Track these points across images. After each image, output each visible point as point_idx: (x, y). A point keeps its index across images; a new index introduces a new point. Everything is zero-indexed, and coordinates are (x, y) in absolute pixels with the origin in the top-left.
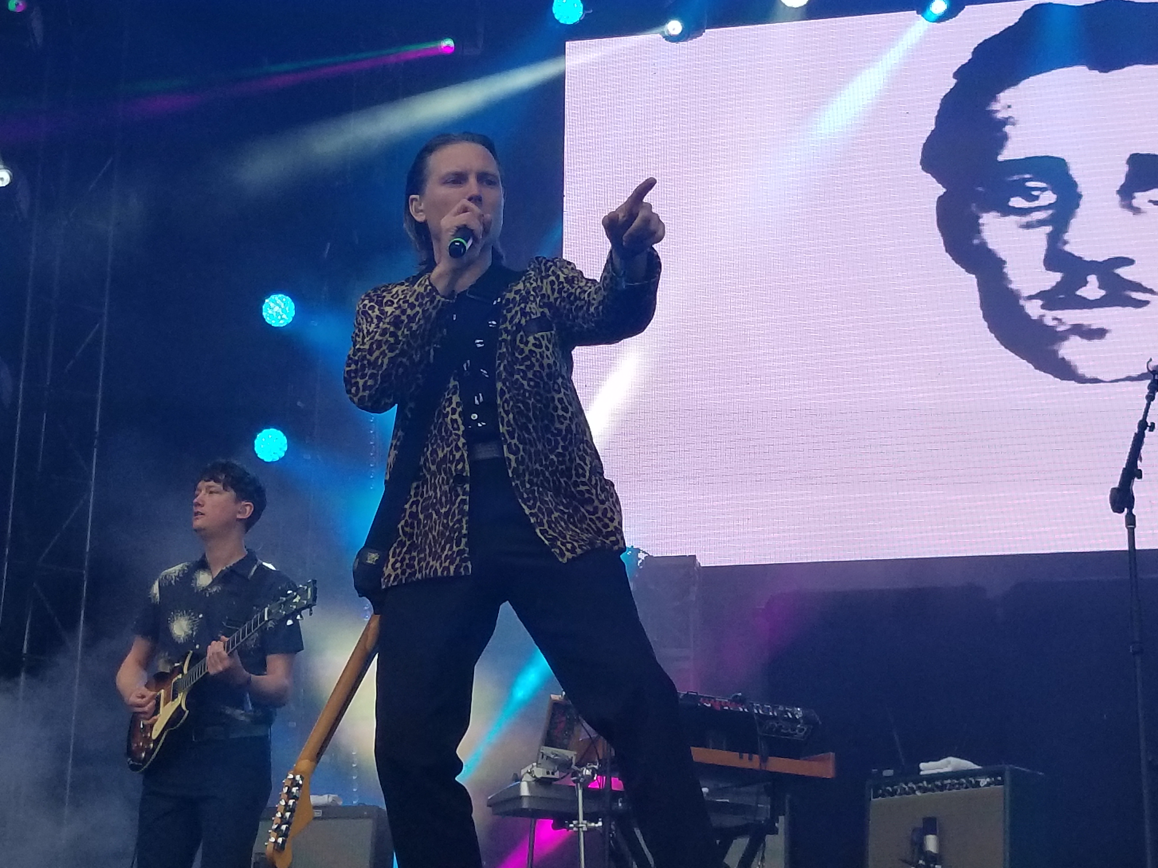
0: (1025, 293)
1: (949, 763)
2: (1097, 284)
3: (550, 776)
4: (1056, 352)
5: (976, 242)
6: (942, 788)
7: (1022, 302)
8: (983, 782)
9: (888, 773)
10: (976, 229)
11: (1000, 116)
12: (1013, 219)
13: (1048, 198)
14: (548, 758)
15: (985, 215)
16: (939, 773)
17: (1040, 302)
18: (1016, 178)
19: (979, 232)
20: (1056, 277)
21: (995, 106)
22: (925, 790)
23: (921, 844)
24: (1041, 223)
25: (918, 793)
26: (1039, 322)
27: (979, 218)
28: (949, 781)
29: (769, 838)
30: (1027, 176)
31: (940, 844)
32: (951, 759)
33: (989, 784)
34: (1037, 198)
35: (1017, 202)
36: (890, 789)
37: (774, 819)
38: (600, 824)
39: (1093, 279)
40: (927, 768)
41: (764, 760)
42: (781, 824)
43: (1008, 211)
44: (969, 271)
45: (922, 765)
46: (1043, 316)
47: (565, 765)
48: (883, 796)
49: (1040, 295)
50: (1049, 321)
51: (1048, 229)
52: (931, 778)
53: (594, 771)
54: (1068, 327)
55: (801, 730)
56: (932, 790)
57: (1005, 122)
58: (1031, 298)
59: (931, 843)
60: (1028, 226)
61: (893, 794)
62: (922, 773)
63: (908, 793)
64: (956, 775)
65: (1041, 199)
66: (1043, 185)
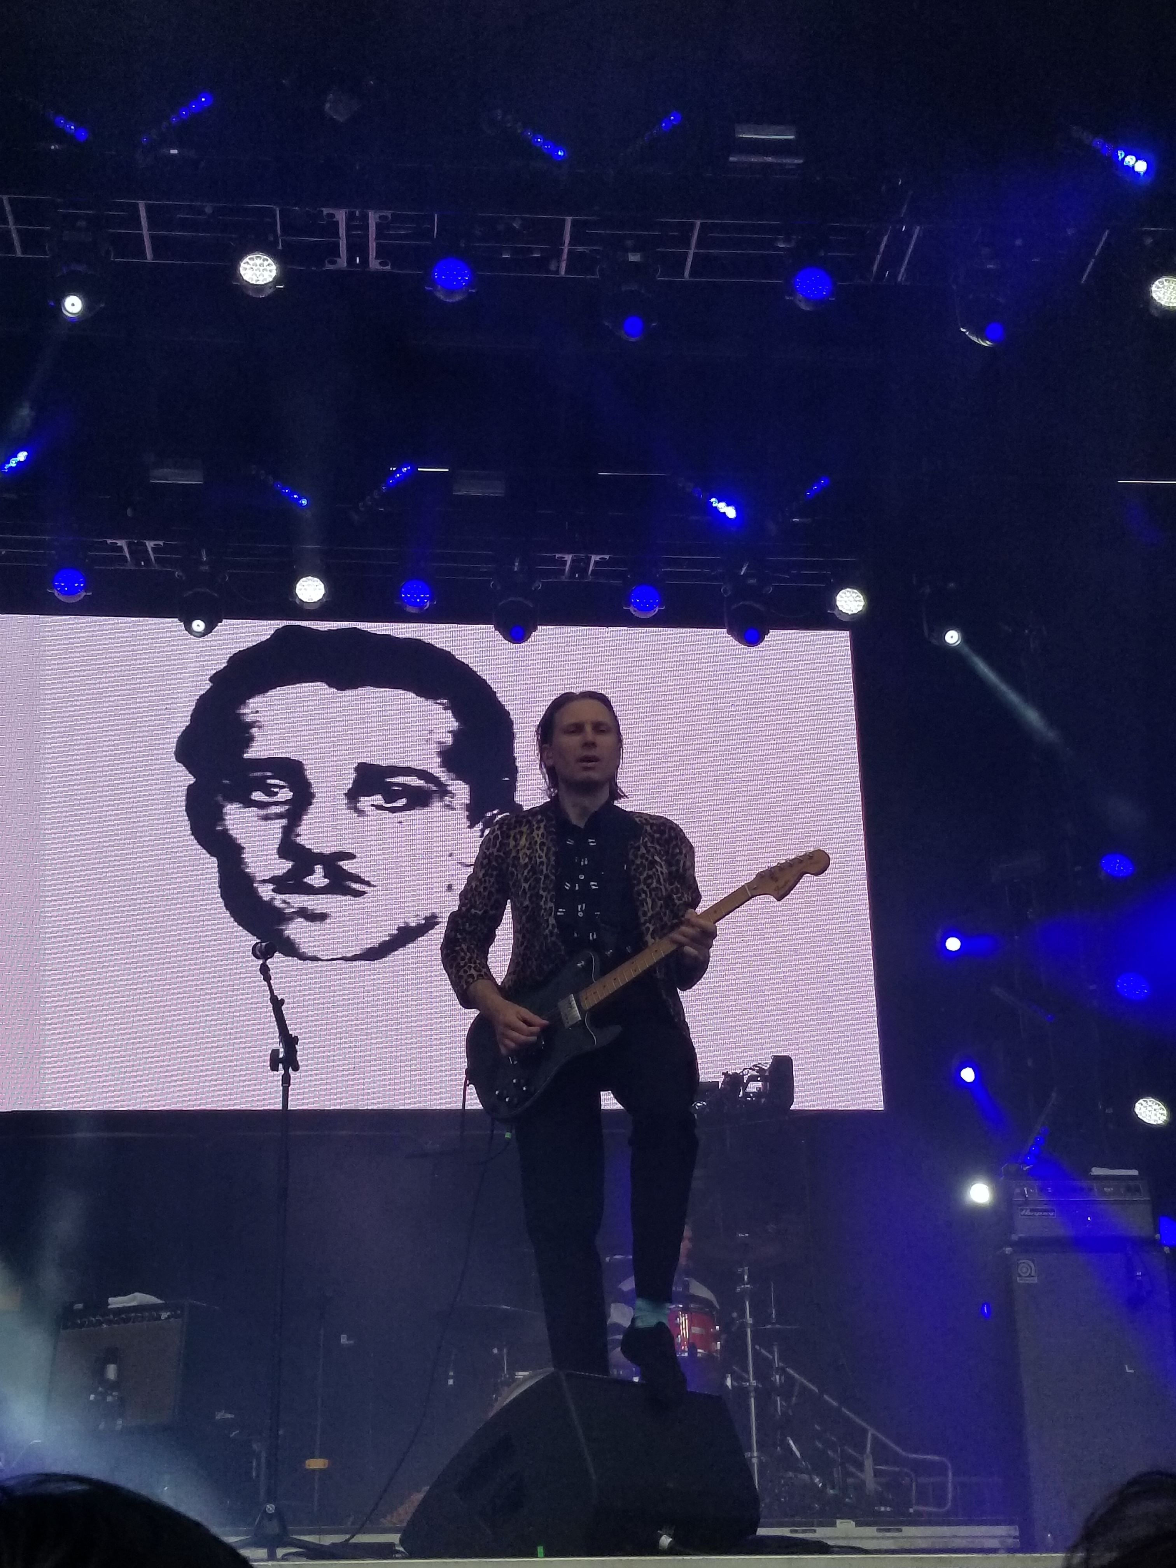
0: (260, 877)
1: (135, 1298)
2: (322, 873)
4: (282, 931)
6: (126, 1321)
7: (255, 885)
8: (165, 1315)
9: (79, 1306)
10: (220, 817)
11: (249, 719)
12: (253, 810)
13: (285, 794)
15: (229, 806)
16: (125, 1308)
18: (259, 774)
19: (223, 819)
20: (289, 865)
21: (244, 710)
23: (102, 1373)
24: (279, 816)
25: (105, 1326)
26: (269, 904)
27: (223, 807)
28: (134, 1315)
30: (269, 774)
31: (120, 1372)
32: (138, 1295)
33: (169, 1317)
34: (276, 793)
35: (258, 796)
36: (79, 1322)
39: (319, 869)
40: (116, 1302)
43: (249, 803)
44: (210, 854)
45: (111, 1300)
46: (274, 898)
48: (72, 1327)
49: (272, 880)
50: (278, 903)
51: (284, 822)
52: (117, 1312)
54: (292, 910)
56: (117, 1322)
57: (252, 725)
58: (264, 881)
59: (111, 1372)
60: (266, 818)
61: (81, 1326)
62: (109, 1307)
63: (95, 1326)
64: (140, 1309)
65: (279, 795)
66: (282, 783)
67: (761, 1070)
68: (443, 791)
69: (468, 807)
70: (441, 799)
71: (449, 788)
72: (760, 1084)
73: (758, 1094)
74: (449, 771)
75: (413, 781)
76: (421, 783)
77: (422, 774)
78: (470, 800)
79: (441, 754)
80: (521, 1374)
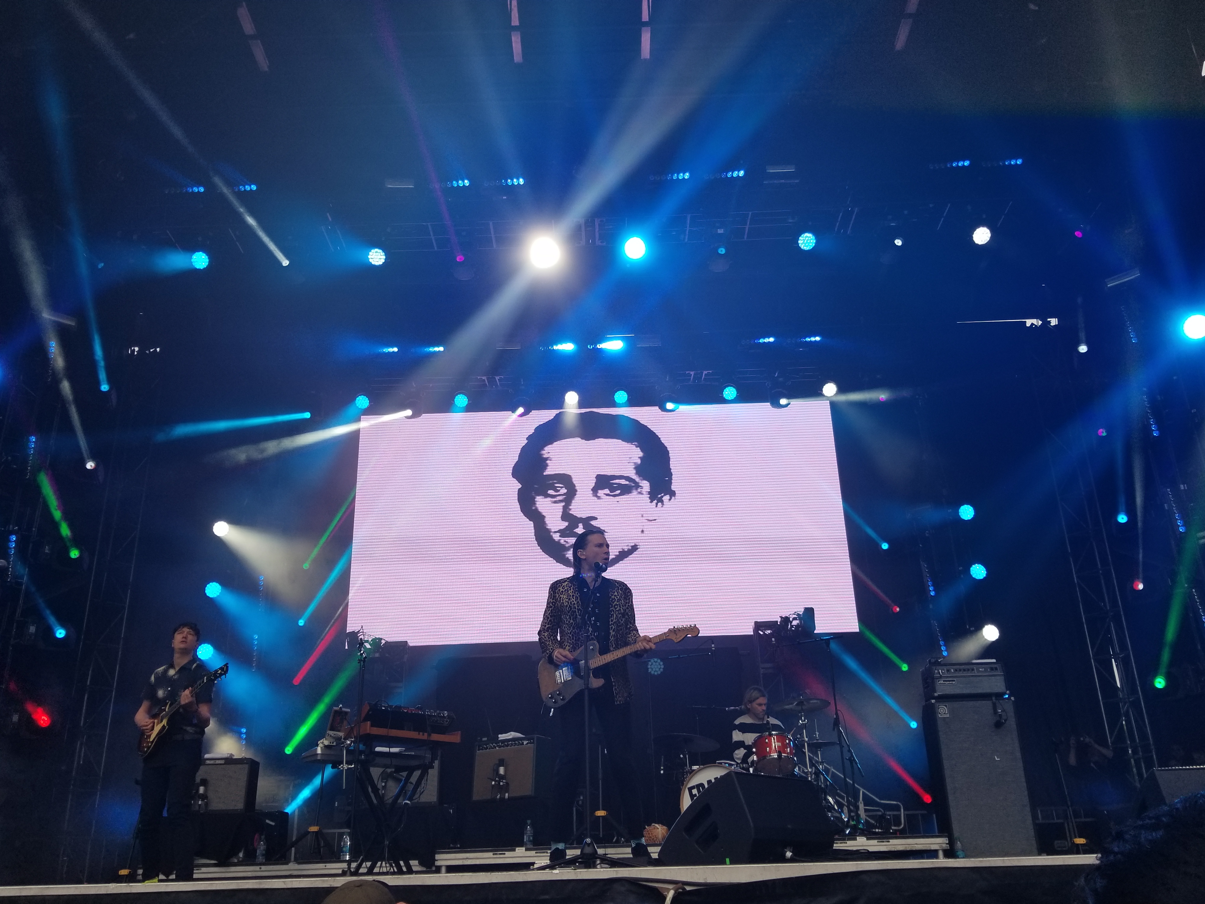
0: (553, 530)
1: (511, 734)
2: (582, 526)
3: (331, 744)
4: (564, 555)
5: (534, 508)
6: (507, 746)
7: (551, 534)
8: (525, 742)
10: (534, 503)
11: (545, 456)
12: (549, 499)
13: (564, 491)
14: (331, 736)
15: (538, 497)
16: (507, 739)
17: (558, 534)
18: (551, 482)
19: (535, 504)
20: (566, 524)
21: (543, 452)
22: (500, 747)
23: (497, 771)
24: (561, 501)
25: (497, 748)
26: (558, 542)
27: (535, 498)
28: (510, 742)
29: (430, 771)
30: (555, 481)
31: (505, 771)
32: (512, 733)
33: (527, 744)
34: (559, 491)
35: (551, 492)
36: (485, 746)
37: (433, 761)
38: (353, 766)
39: (581, 526)
40: (502, 737)
41: (429, 735)
42: (436, 764)
43: (547, 496)
44: (530, 520)
45: (500, 736)
46: (560, 540)
47: (338, 739)
48: (482, 750)
49: (559, 531)
50: (562, 542)
51: (563, 504)
52: (503, 741)
53: (352, 742)
54: (570, 545)
55: (447, 721)
56: (503, 747)
57: (547, 459)
58: (555, 532)
59: (502, 770)
60: (555, 502)
61: (487, 748)
62: (499, 739)
63: (493, 748)
64: (514, 740)
65: (561, 491)
66: (561, 485)
67: (798, 615)
68: (637, 486)
69: (649, 493)
70: (637, 489)
71: (640, 485)
72: (798, 622)
73: (797, 626)
74: (640, 476)
75: (623, 482)
76: (627, 483)
77: (627, 478)
78: (650, 489)
79: (635, 468)
80: (695, 767)
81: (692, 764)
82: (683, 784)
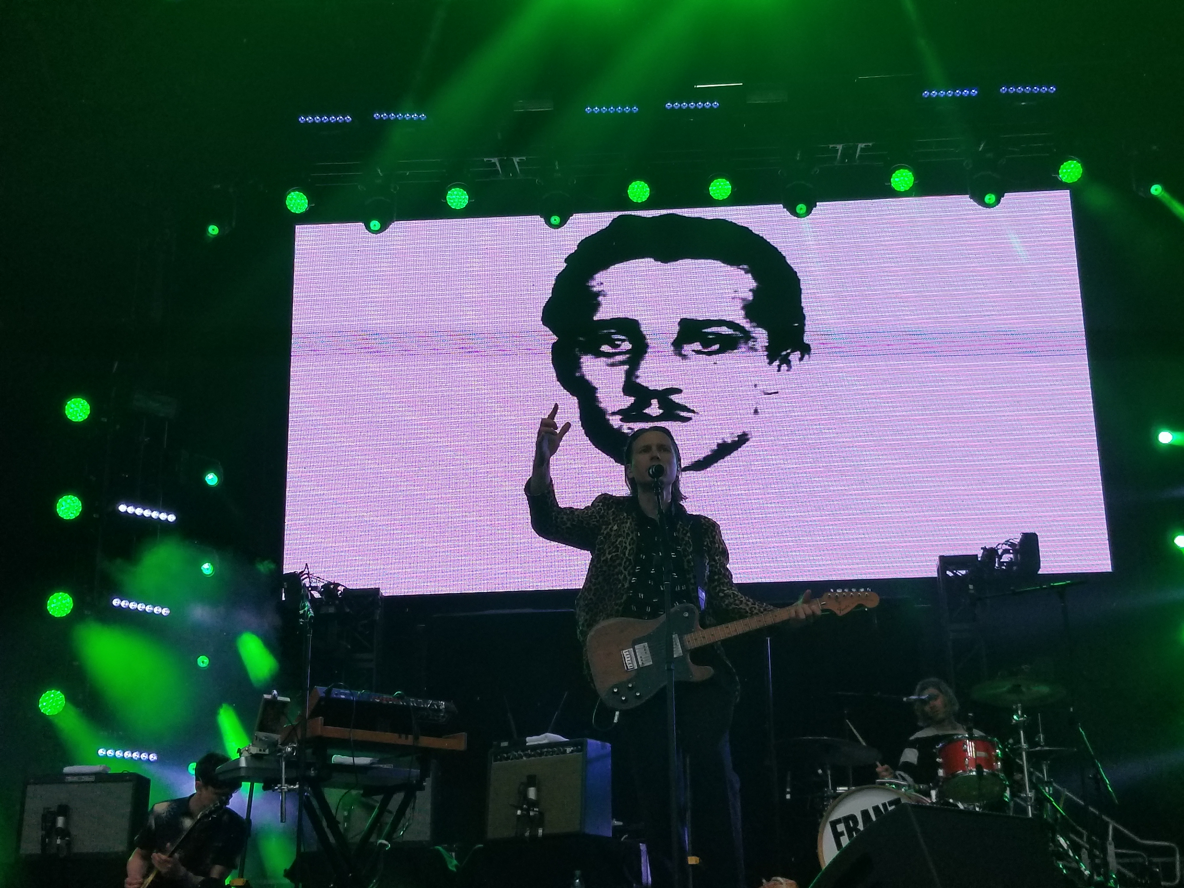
0: (610, 410)
2: (657, 405)
3: (262, 752)
5: (577, 374)
6: (541, 754)
7: (608, 417)
9: (505, 744)
10: (578, 366)
11: (595, 289)
12: (603, 359)
13: (627, 346)
14: (261, 739)
15: (584, 357)
17: (619, 417)
18: (605, 331)
19: (580, 368)
20: (632, 400)
21: (594, 283)
24: (622, 363)
25: (524, 758)
26: (619, 430)
27: (580, 358)
28: (546, 750)
29: (418, 793)
30: (613, 331)
34: (619, 346)
35: (605, 348)
36: (505, 755)
37: (422, 778)
38: (297, 786)
39: (654, 402)
40: (532, 740)
41: (416, 738)
42: (428, 783)
43: (599, 354)
44: (572, 394)
46: (621, 426)
47: (273, 745)
48: (501, 760)
49: (619, 412)
50: (625, 430)
51: (626, 367)
52: (534, 748)
53: (294, 748)
55: (443, 717)
56: (534, 756)
57: (598, 294)
58: (614, 414)
60: (613, 365)
61: (507, 758)
62: (527, 744)
63: (517, 758)
64: (551, 745)
65: (622, 347)
66: (623, 337)
67: (1012, 545)
68: (747, 336)
69: (767, 348)
71: (752, 334)
72: (1012, 556)
73: (1010, 564)
74: (751, 322)
75: (725, 330)
76: (730, 332)
77: (731, 325)
78: (769, 342)
79: (744, 308)
80: (841, 789)
81: (837, 783)
82: (822, 816)
